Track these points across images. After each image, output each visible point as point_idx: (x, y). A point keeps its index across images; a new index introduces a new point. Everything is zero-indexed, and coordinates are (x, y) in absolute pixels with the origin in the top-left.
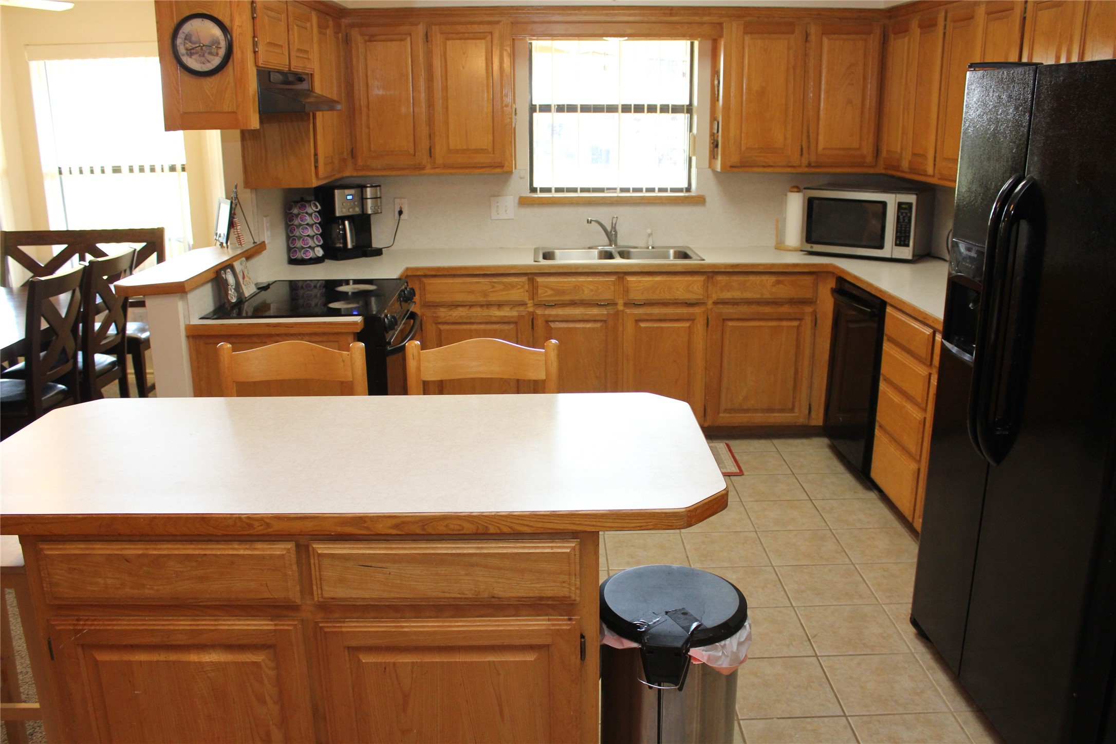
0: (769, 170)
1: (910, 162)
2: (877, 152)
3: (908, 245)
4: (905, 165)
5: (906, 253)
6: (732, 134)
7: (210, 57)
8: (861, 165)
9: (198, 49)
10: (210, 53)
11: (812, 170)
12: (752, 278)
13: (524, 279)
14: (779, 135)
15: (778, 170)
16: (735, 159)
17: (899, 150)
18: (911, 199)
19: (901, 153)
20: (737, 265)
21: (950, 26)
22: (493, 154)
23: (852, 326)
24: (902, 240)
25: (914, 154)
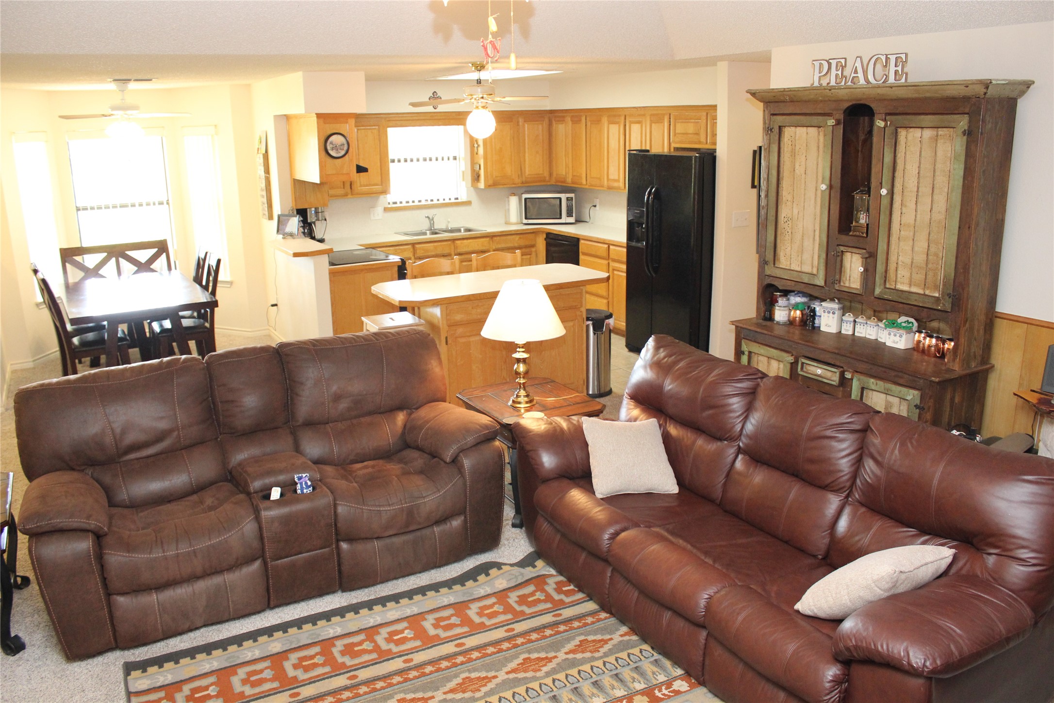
0: (505, 186)
1: (572, 179)
2: (551, 174)
3: (572, 216)
4: (569, 180)
5: (572, 220)
6: (489, 170)
7: (340, 151)
8: (544, 181)
9: (335, 148)
10: (341, 149)
11: (523, 185)
12: (509, 237)
13: (410, 246)
14: (509, 170)
15: (508, 186)
16: (491, 182)
17: (564, 174)
18: (572, 195)
19: (566, 175)
20: (503, 232)
21: (589, 124)
22: (382, 185)
23: (554, 255)
24: (569, 214)
25: (573, 176)
